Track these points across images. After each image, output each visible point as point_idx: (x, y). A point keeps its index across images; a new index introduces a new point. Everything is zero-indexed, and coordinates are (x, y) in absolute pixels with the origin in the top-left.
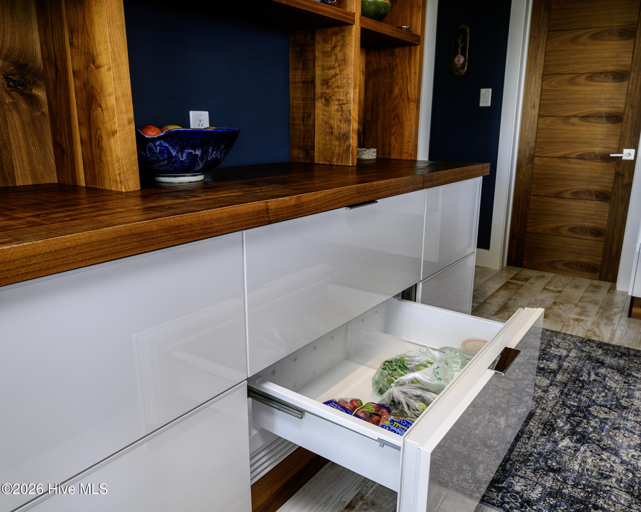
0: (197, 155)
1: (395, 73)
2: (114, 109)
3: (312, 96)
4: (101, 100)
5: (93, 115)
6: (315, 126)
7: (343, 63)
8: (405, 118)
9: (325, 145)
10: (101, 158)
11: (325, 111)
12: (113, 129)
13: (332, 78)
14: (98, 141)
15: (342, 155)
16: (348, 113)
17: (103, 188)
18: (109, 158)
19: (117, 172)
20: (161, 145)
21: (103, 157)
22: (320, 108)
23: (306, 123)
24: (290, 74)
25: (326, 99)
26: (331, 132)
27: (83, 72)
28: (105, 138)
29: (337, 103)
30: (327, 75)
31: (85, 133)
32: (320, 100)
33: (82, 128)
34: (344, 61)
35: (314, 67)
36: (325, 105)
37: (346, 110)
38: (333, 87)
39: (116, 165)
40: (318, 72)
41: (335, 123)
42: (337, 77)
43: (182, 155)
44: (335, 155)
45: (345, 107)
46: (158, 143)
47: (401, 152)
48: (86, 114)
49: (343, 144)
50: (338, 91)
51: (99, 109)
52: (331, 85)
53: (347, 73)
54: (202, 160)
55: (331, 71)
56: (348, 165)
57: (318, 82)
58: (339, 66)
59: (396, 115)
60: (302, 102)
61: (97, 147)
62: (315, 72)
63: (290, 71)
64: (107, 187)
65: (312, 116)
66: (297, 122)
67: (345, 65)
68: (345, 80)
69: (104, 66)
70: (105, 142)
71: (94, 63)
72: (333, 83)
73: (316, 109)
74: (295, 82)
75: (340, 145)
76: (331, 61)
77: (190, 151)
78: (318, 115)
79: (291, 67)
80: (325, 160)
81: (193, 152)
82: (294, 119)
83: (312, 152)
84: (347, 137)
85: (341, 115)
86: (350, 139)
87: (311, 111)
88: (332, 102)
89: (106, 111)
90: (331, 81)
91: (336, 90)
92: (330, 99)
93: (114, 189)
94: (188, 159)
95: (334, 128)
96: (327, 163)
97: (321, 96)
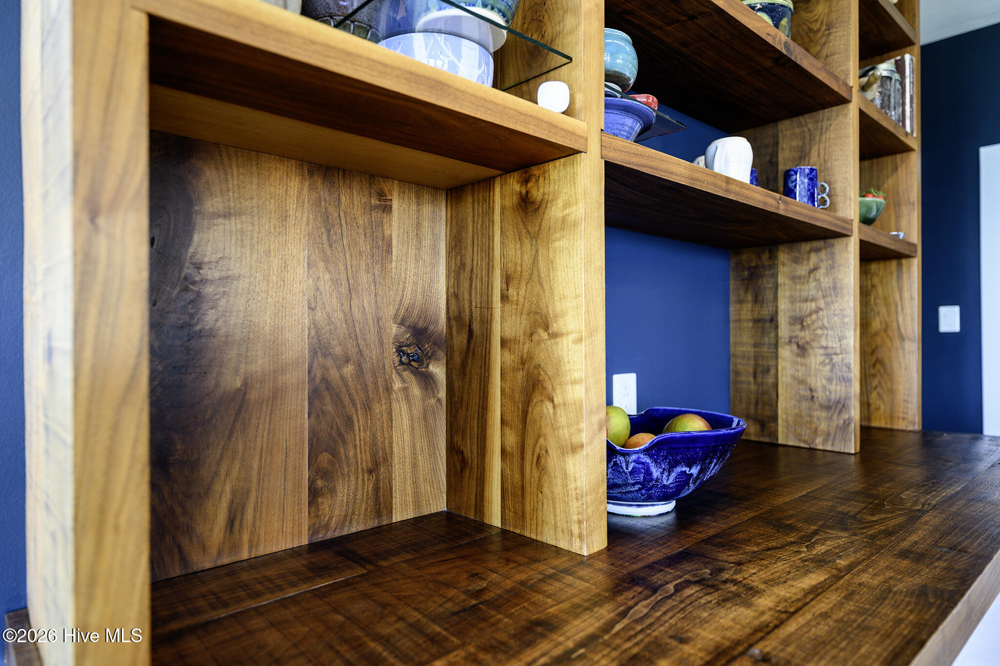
0: (691, 475)
1: (872, 299)
2: (581, 408)
3: (773, 341)
4: (554, 389)
5: (532, 411)
6: (777, 386)
7: (832, 292)
8: (895, 365)
9: (799, 415)
10: (540, 488)
11: (797, 363)
12: (576, 440)
13: (810, 315)
14: (539, 457)
15: (836, 433)
16: (845, 368)
17: (539, 538)
18: (558, 490)
19: (575, 518)
20: (637, 461)
21: (545, 485)
22: (787, 359)
23: (759, 380)
24: (731, 309)
25: (798, 346)
26: (810, 397)
27: (521, 341)
28: (553, 453)
29: (822, 351)
30: (800, 311)
31: (512, 439)
32: (787, 347)
33: (508, 431)
34: (836, 289)
35: (776, 298)
36: (798, 355)
37: (840, 363)
38: (812, 328)
39: (574, 505)
40: (783, 305)
41: (818, 382)
42: (821, 313)
43: (669, 475)
44: (819, 433)
45: (836, 359)
46: (634, 457)
47: (892, 417)
48: (518, 408)
49: (835, 417)
50: (823, 335)
51: (550, 406)
52: (808, 325)
53: (840, 307)
54: (694, 483)
55: (809, 304)
56: (846, 451)
57: (783, 321)
58: (824, 297)
59: (877, 360)
60: (752, 350)
61: (534, 465)
62: (777, 307)
63: (731, 305)
64: (548, 538)
65: (772, 371)
66: (743, 378)
67: (836, 296)
68: (836, 318)
69: (568, 334)
70: (553, 461)
71: (546, 328)
72: (813, 322)
73: (780, 361)
74: (739, 320)
75: (830, 419)
76: (811, 288)
77: (684, 469)
78: (783, 369)
79: (732, 298)
80: (800, 440)
81: (687, 469)
82: (737, 373)
83: (772, 425)
84: (843, 406)
85: (831, 370)
86: (849, 410)
87: (770, 363)
88: (811, 351)
89: (562, 408)
90: (808, 319)
91: (819, 332)
92: (807, 346)
93: (563, 545)
94: (676, 482)
95: (816, 391)
96: (802, 445)
97: (790, 342)
